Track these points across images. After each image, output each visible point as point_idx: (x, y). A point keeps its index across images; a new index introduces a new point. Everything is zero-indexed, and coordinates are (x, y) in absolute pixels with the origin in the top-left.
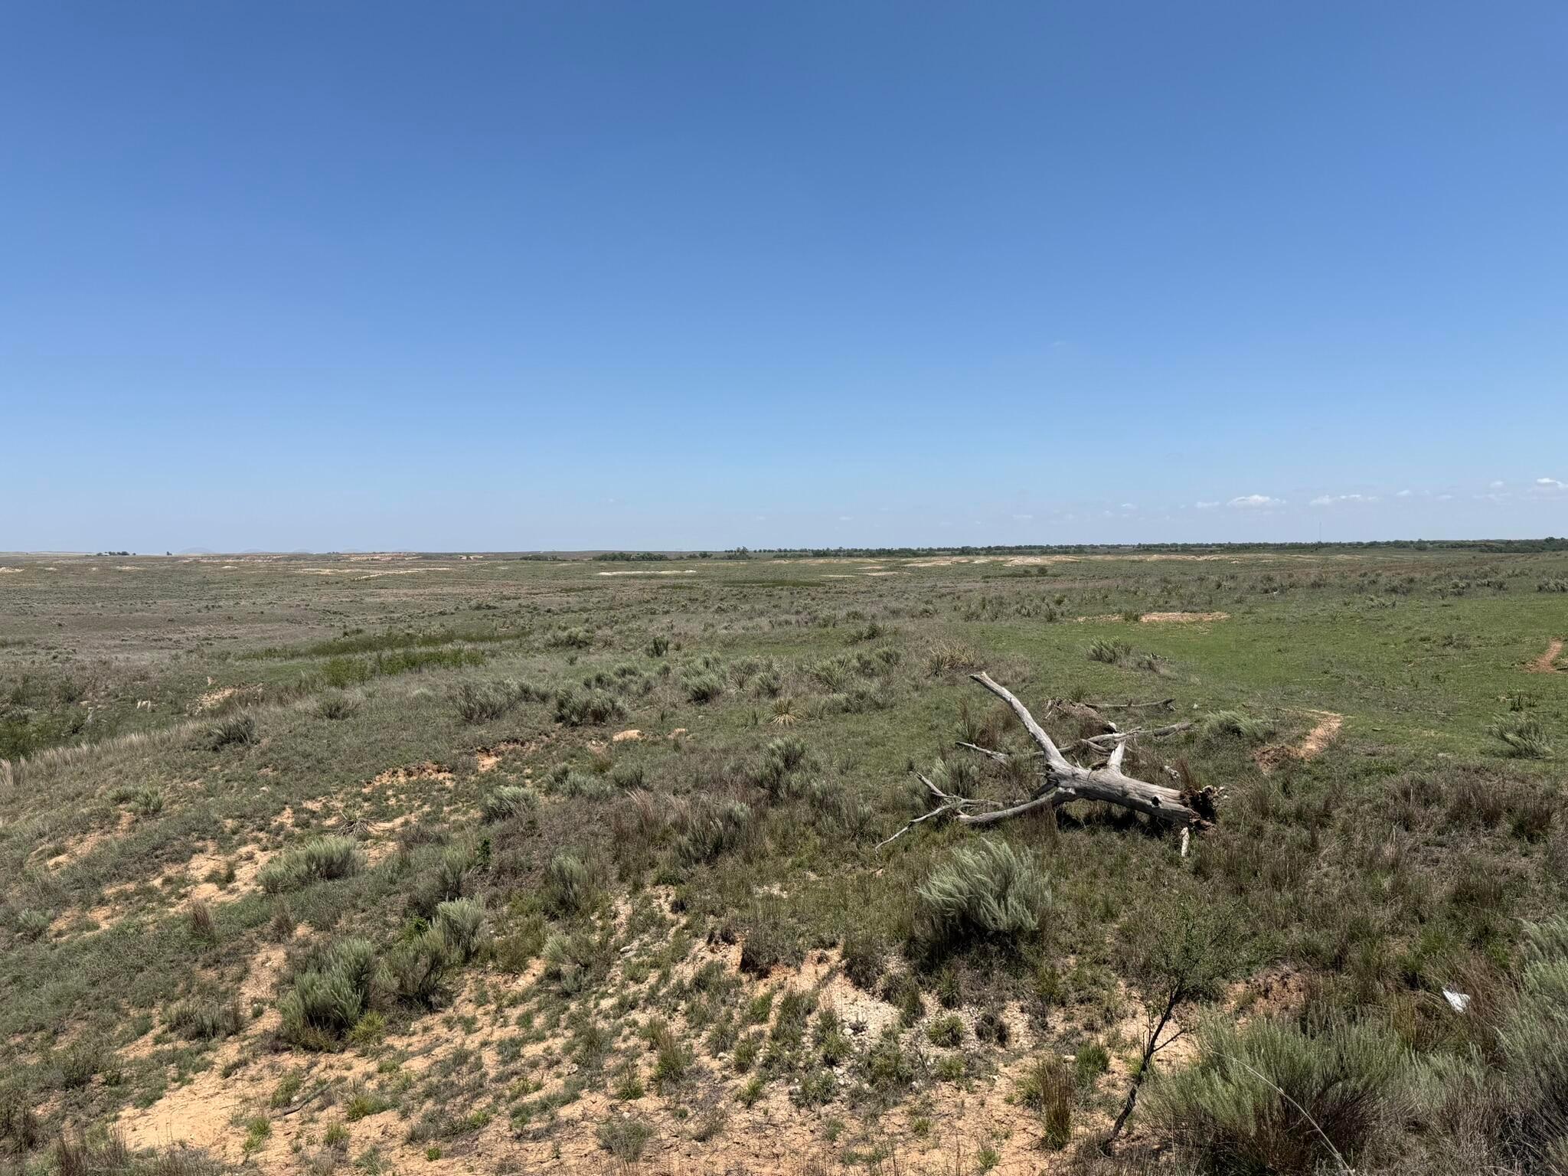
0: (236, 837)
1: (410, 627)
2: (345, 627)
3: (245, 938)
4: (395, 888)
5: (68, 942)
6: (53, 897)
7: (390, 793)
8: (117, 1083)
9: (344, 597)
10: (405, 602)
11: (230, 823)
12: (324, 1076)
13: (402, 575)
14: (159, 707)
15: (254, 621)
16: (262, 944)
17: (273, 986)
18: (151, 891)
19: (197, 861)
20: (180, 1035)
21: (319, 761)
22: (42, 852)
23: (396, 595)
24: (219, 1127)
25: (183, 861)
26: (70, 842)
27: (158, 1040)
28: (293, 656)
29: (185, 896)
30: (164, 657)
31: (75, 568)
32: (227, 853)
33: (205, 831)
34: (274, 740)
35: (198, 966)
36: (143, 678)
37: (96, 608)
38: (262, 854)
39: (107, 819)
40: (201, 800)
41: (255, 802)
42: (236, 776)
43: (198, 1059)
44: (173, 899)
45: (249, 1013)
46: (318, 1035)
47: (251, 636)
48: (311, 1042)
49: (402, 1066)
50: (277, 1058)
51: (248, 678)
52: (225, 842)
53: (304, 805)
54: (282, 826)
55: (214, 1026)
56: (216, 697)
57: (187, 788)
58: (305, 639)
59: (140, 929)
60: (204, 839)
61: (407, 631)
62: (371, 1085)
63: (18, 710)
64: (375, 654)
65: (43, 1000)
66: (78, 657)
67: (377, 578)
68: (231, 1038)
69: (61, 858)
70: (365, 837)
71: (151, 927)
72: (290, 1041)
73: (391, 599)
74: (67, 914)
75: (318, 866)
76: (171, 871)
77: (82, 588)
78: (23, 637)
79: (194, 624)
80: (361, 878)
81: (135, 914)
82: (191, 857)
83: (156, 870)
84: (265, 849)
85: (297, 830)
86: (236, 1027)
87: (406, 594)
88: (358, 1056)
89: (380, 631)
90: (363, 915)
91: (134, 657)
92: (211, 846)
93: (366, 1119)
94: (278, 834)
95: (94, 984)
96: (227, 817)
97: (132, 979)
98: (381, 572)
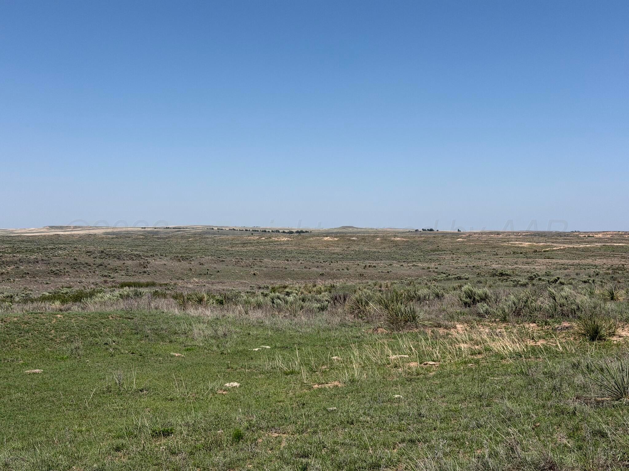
98: (566, 246)
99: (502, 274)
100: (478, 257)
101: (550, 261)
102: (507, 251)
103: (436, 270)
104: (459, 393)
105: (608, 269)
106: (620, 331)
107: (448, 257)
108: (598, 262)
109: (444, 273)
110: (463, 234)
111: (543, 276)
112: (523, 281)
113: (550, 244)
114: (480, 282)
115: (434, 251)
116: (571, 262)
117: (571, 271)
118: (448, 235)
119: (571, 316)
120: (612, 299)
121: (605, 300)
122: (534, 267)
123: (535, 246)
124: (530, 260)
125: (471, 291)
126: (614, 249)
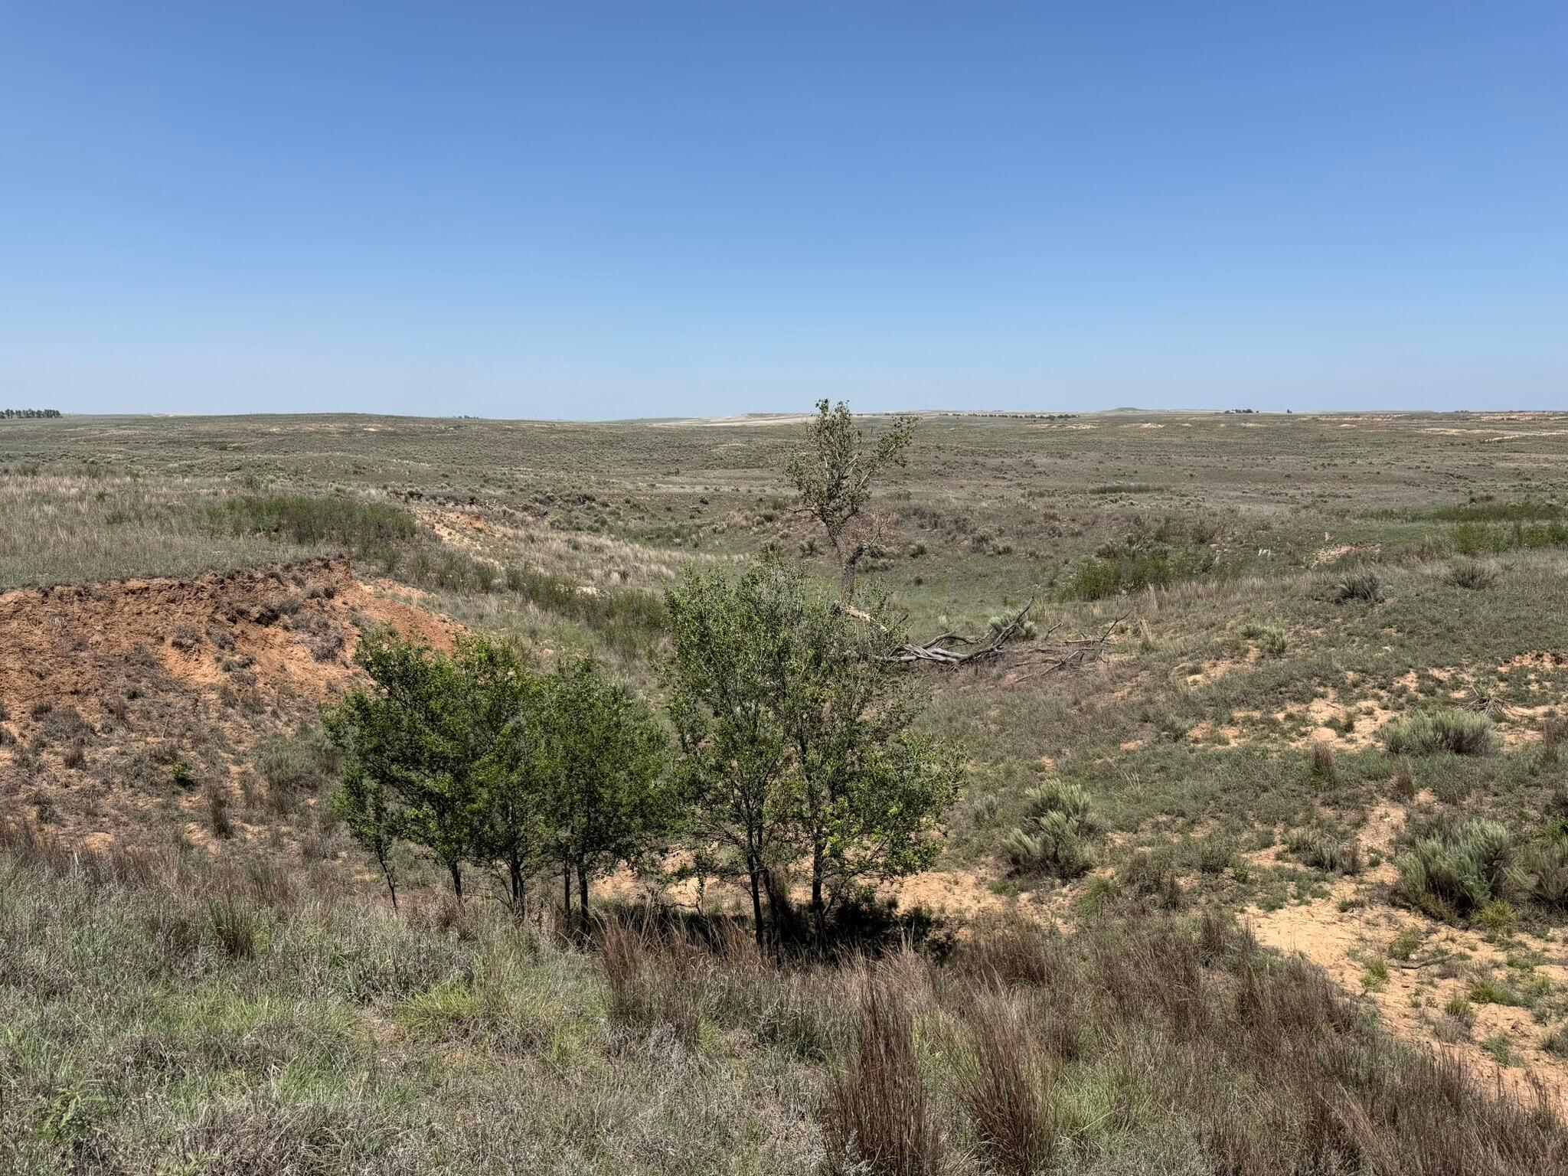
0: (1357, 690)
1: (1554, 497)
2: (1471, 492)
3: (1364, 788)
4: (1536, 781)
5: (1204, 750)
6: (1191, 707)
7: (1532, 677)
8: (1244, 881)
9: (1471, 457)
10: (1546, 469)
11: (1351, 676)
12: (1444, 946)
13: (1545, 438)
14: (1278, 557)
15: (1369, 481)
16: (1380, 798)
17: (1391, 842)
18: (1274, 723)
19: (1317, 705)
20: (1299, 859)
21: (1450, 630)
22: (1183, 668)
23: (1534, 461)
24: (1335, 954)
25: (1304, 702)
26: (1206, 665)
27: (1279, 857)
28: (1415, 519)
29: (1304, 734)
30: (1285, 510)
31: (1204, 424)
32: (1348, 703)
33: (1326, 678)
34: (1399, 601)
35: (1317, 802)
36: (1265, 528)
37: (1222, 462)
38: (1383, 712)
39: (1237, 651)
40: (1321, 648)
41: (1378, 660)
42: (1359, 631)
43: (1315, 886)
44: (1294, 735)
45: (1366, 860)
46: (1442, 906)
47: (1365, 497)
48: (1432, 907)
49: (1536, 968)
50: (1393, 911)
51: (1365, 537)
52: (1346, 694)
53: (1430, 672)
54: (1404, 689)
55: (1331, 861)
56: (1333, 553)
57: (1310, 635)
58: (1424, 503)
59: (1265, 753)
60: (1325, 686)
61: (1549, 502)
62: (1500, 975)
63: (1160, 546)
64: (1512, 524)
65: (1184, 791)
66: (1208, 505)
67: (1512, 440)
68: (1347, 877)
69: (1198, 677)
70: (1499, 718)
71: (1275, 755)
72: (1407, 900)
73: (1528, 465)
74: (1204, 725)
75: (1446, 736)
76: (1293, 708)
77: (1210, 443)
78: (1161, 485)
79: (1309, 480)
80: (1495, 761)
81: (1261, 740)
82: (1312, 700)
83: (1280, 704)
84: (1385, 708)
85: (1421, 696)
86: (1353, 870)
87: (1546, 460)
88: (1482, 940)
89: (1515, 500)
90: (1496, 799)
91: (1255, 508)
92: (1332, 694)
93: (1493, 1006)
94: (1400, 696)
95: (1225, 791)
96: (1349, 669)
97: (1257, 796)
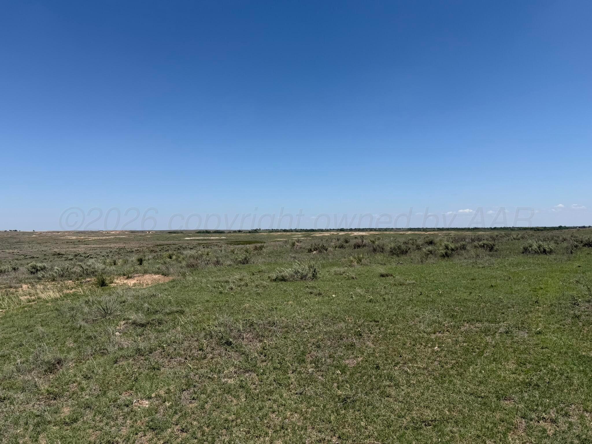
98: (96, 238)
99: (59, 254)
100: (46, 245)
101: (87, 246)
102: (63, 242)
103: (18, 254)
104: (14, 327)
105: (117, 249)
106: (115, 281)
107: (26, 246)
108: (112, 245)
109: (24, 255)
110: (36, 233)
111: (83, 254)
112: (70, 257)
113: (88, 237)
114: (45, 259)
115: (18, 242)
116: (98, 246)
117: (98, 251)
118: (26, 234)
119: (91, 275)
120: (115, 264)
121: (111, 265)
122: (78, 249)
123: (79, 239)
124: (76, 246)
125: (35, 265)
126: (120, 239)
